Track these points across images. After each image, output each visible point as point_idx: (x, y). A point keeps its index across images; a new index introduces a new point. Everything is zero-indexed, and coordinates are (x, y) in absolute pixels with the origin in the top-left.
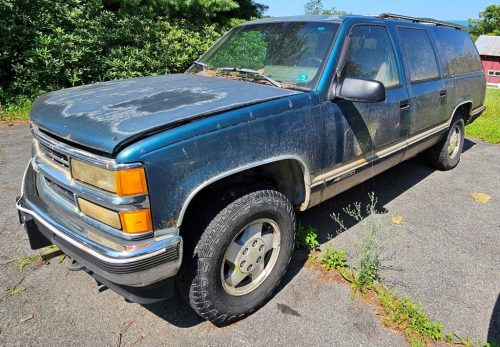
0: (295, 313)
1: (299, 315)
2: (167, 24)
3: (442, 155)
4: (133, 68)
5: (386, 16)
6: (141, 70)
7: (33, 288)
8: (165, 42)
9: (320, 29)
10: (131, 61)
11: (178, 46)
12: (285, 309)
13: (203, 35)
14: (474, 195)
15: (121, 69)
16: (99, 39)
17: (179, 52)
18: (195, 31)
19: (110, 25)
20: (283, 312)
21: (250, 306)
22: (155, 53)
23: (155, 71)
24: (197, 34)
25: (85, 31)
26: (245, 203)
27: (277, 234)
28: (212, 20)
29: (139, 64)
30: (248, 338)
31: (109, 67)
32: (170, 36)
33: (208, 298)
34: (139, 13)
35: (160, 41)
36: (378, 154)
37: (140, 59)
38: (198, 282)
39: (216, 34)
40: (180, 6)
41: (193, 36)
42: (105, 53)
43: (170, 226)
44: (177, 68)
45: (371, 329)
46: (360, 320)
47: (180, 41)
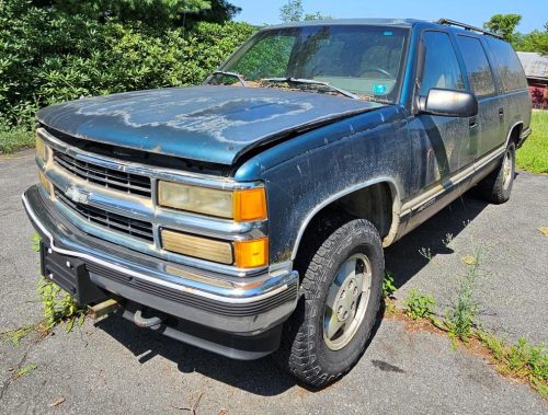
0: (396, 369)
1: (402, 371)
2: (119, 27)
3: (497, 184)
4: (77, 83)
5: (444, 22)
6: (86, 85)
7: (45, 365)
8: (117, 50)
9: (386, 34)
10: (73, 73)
11: (134, 56)
12: (383, 366)
13: (165, 42)
14: (541, 229)
15: (60, 84)
16: (29, 43)
17: (136, 62)
18: (156, 37)
19: (41, 26)
20: (382, 369)
21: (347, 363)
22: (105, 64)
23: (105, 86)
24: (158, 40)
25: (8, 33)
26: (346, 233)
27: (368, 274)
28: (176, 24)
29: (85, 78)
30: (354, 400)
31: (43, 81)
32: (124, 42)
33: (314, 351)
34: (79, 11)
35: (110, 48)
36: (452, 179)
37: (85, 72)
38: (305, 331)
39: (182, 41)
40: (136, 5)
41: (153, 43)
42: (37, 63)
43: (285, 259)
44: (134, 83)
45: (490, 380)
46: (473, 371)
47: (136, 50)
